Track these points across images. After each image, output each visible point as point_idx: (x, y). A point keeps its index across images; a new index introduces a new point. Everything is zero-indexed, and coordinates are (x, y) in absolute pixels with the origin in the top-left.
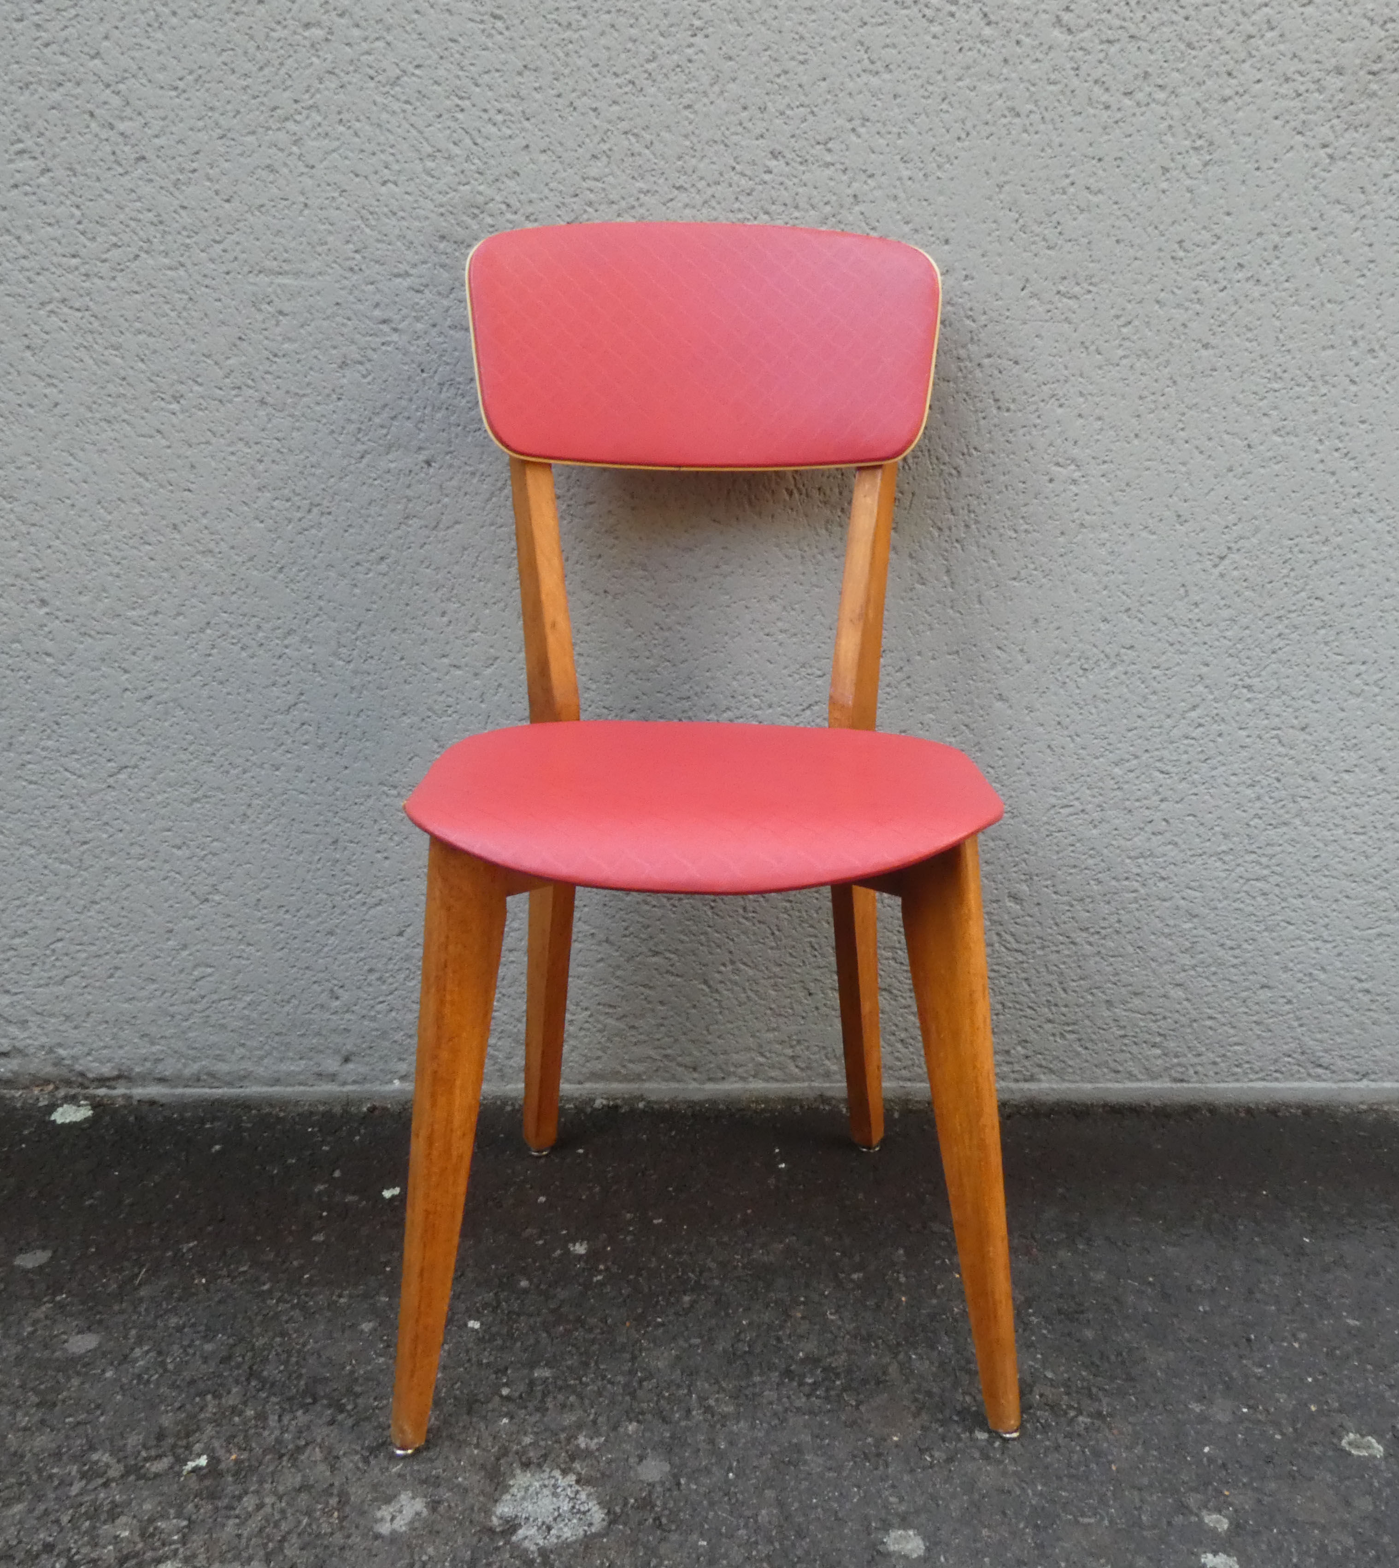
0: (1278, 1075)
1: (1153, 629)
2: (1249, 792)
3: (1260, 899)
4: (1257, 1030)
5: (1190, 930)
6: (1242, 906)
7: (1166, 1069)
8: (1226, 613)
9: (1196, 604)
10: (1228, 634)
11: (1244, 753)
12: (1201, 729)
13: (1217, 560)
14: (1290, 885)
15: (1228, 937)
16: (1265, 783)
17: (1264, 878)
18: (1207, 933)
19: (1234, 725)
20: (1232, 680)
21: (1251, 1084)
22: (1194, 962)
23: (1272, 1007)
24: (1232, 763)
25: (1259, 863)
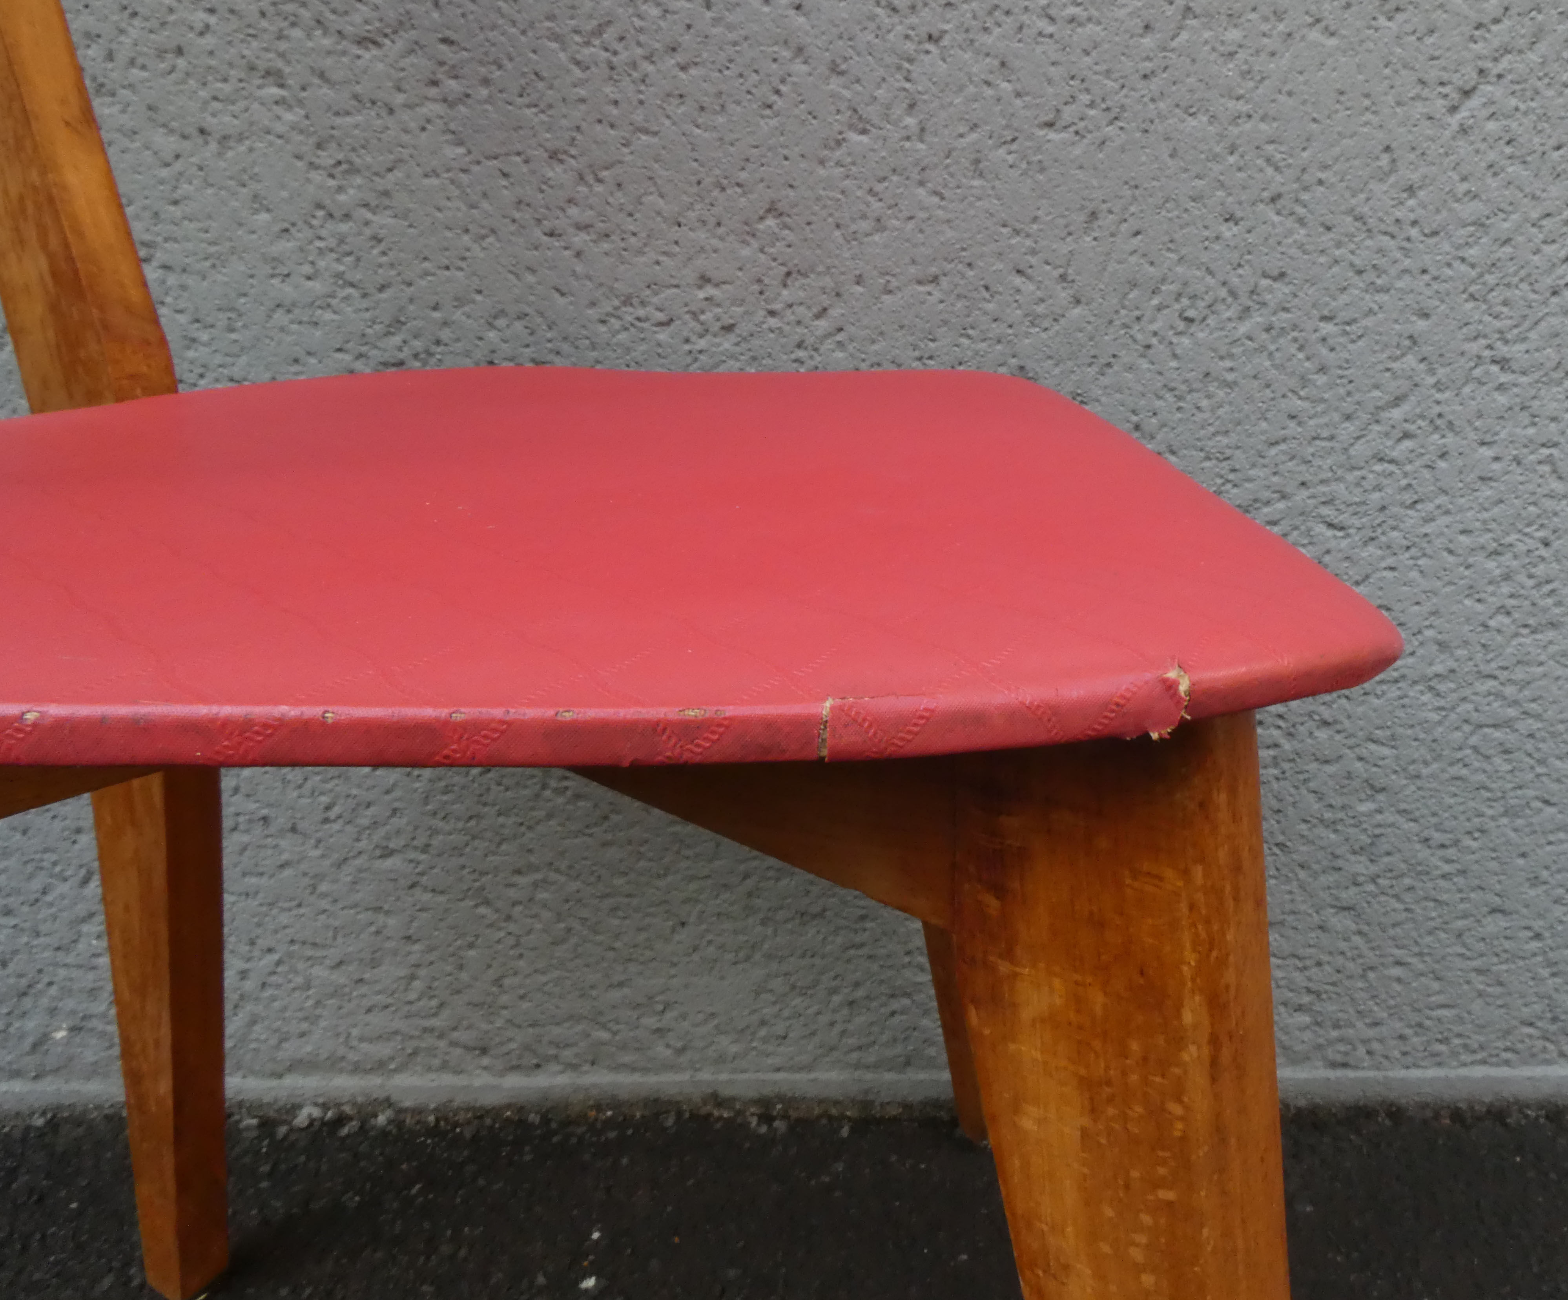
0: (1508, 1055)
1: (1327, 239)
2: (1491, 564)
3: (1497, 760)
4: (1479, 982)
5: (1369, 815)
6: (1464, 772)
7: (1319, 1047)
8: (1470, 210)
9: (1411, 190)
10: (1472, 253)
11: (1487, 492)
12: (1408, 444)
13: (1455, 96)
14: (1553, 735)
15: (1438, 828)
16: (1521, 548)
17: (1507, 724)
18: (1400, 820)
19: (1472, 436)
20: (1474, 348)
21: (1463, 1072)
22: (1374, 869)
23: (1507, 945)
24: (1461, 510)
25: (1499, 695)
